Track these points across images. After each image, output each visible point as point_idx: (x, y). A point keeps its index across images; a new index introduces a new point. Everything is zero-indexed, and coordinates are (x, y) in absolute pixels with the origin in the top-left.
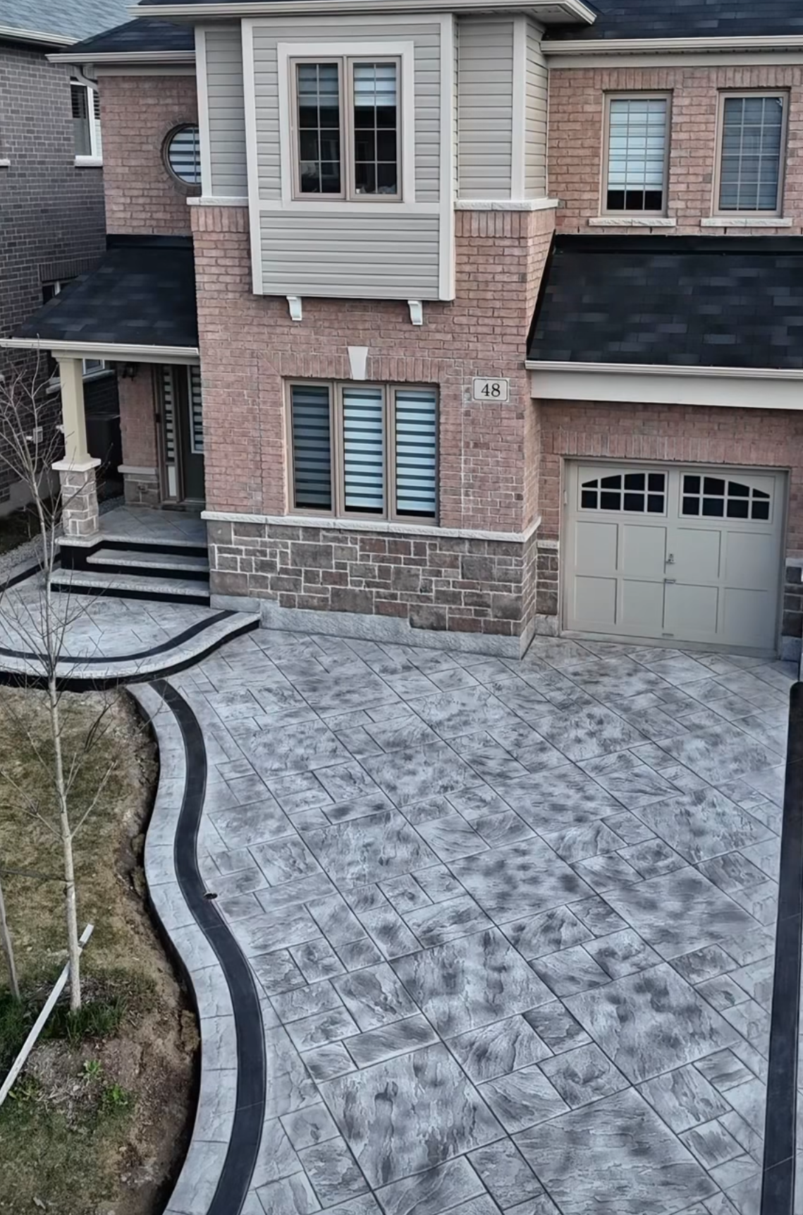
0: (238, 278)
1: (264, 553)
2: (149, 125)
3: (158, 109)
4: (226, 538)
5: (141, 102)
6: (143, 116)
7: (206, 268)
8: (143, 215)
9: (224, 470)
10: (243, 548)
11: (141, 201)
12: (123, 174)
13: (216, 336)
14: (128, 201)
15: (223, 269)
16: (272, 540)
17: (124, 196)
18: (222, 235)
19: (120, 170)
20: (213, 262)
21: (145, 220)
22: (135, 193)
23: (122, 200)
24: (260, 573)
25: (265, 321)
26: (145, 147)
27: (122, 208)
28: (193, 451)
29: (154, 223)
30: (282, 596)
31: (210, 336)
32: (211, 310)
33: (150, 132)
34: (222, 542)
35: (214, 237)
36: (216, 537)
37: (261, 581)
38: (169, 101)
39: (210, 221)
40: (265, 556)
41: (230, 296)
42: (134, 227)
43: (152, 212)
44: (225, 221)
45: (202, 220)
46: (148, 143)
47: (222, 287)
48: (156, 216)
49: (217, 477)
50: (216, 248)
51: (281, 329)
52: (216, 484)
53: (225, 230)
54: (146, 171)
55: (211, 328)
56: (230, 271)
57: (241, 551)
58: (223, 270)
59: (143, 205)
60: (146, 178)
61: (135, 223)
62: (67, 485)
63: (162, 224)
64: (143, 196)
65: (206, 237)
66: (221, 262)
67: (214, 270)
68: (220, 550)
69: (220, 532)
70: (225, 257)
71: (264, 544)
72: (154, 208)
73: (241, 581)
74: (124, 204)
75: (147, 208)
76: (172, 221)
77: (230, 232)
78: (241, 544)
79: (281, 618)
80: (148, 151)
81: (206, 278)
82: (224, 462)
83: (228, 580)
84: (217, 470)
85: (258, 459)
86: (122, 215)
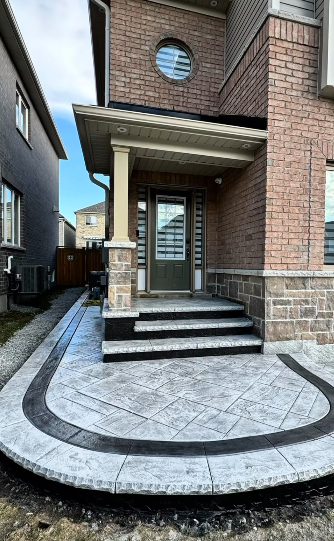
0: (301, 80)
1: (306, 302)
2: (147, 33)
3: (155, 25)
4: (280, 292)
5: (143, 17)
6: (143, 27)
7: (277, 68)
8: (139, 92)
9: (280, 234)
10: (291, 299)
11: (138, 82)
12: (125, 62)
13: (281, 124)
14: (128, 80)
15: (291, 71)
16: (313, 291)
17: (125, 76)
18: (291, 45)
19: (123, 59)
20: (283, 64)
21: (140, 95)
22: (134, 76)
23: (123, 79)
24: (304, 319)
25: (317, 116)
26: (143, 47)
27: (123, 85)
28: (157, 258)
29: (146, 98)
30: (318, 335)
31: (277, 123)
32: (279, 102)
33: (147, 38)
34: (277, 295)
35: (286, 45)
36: (271, 291)
37: (303, 326)
38: (163, 21)
39: (283, 31)
40: (308, 304)
41: (294, 93)
42: (131, 99)
43: (145, 91)
44: (295, 34)
45: (278, 29)
46: (145, 45)
47: (288, 85)
48: (148, 93)
49: (275, 241)
50: (286, 54)
51: (329, 123)
52: (274, 247)
53: (294, 40)
54: (143, 63)
55: (278, 117)
56: (295, 74)
57: (290, 301)
58: (289, 72)
59: (139, 85)
60: (142, 68)
61: (132, 96)
62: (117, 262)
63: (152, 99)
64: (139, 79)
65: (279, 43)
66: (289, 65)
67: (284, 71)
68: (274, 303)
69: (275, 287)
70: (293, 62)
71: (308, 295)
72: (147, 88)
73: (289, 328)
74: (125, 82)
75: (142, 88)
76: (159, 98)
77: (298, 43)
78: (291, 296)
79: (317, 353)
80: (146, 50)
81: (277, 77)
82: (281, 229)
83: (280, 328)
84: (275, 235)
85: (307, 225)
86: (122, 89)
